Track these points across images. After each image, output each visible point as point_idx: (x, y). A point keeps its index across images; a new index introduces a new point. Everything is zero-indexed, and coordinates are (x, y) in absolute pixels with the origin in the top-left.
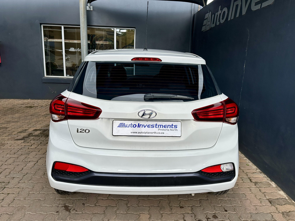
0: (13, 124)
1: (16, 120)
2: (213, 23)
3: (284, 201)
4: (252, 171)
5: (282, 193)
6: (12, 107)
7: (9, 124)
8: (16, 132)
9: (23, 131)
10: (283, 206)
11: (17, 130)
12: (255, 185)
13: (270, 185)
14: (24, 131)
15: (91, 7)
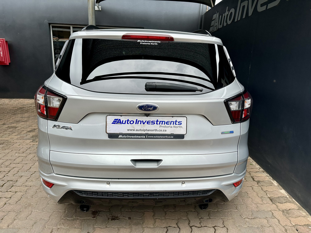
0: (23, 123)
1: (26, 119)
2: (221, 24)
3: (285, 200)
4: (255, 170)
5: (283, 192)
6: (21, 107)
7: (18, 124)
8: (25, 132)
9: (32, 130)
10: (284, 204)
11: (26, 129)
12: (258, 184)
13: (273, 183)
14: (34, 130)
15: (100, 7)
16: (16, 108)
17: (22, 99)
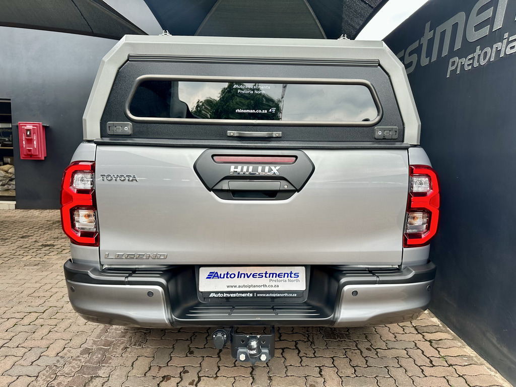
3: (435, 329)
5: (435, 320)
10: (434, 334)
16: (52, 222)
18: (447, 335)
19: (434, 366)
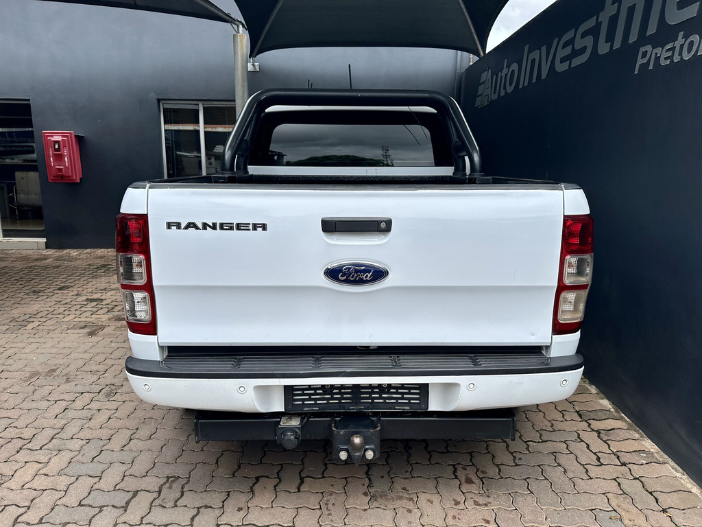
2: (495, 93)
3: (605, 414)
5: (606, 403)
6: (104, 263)
10: (603, 421)
13: (588, 389)
15: (256, 64)
16: (96, 267)
17: (103, 250)
18: (620, 424)
19: (602, 464)
